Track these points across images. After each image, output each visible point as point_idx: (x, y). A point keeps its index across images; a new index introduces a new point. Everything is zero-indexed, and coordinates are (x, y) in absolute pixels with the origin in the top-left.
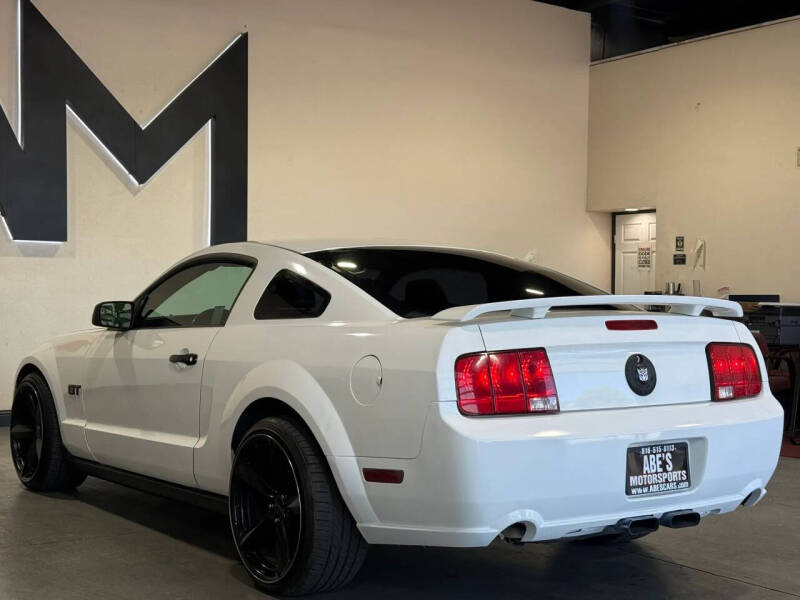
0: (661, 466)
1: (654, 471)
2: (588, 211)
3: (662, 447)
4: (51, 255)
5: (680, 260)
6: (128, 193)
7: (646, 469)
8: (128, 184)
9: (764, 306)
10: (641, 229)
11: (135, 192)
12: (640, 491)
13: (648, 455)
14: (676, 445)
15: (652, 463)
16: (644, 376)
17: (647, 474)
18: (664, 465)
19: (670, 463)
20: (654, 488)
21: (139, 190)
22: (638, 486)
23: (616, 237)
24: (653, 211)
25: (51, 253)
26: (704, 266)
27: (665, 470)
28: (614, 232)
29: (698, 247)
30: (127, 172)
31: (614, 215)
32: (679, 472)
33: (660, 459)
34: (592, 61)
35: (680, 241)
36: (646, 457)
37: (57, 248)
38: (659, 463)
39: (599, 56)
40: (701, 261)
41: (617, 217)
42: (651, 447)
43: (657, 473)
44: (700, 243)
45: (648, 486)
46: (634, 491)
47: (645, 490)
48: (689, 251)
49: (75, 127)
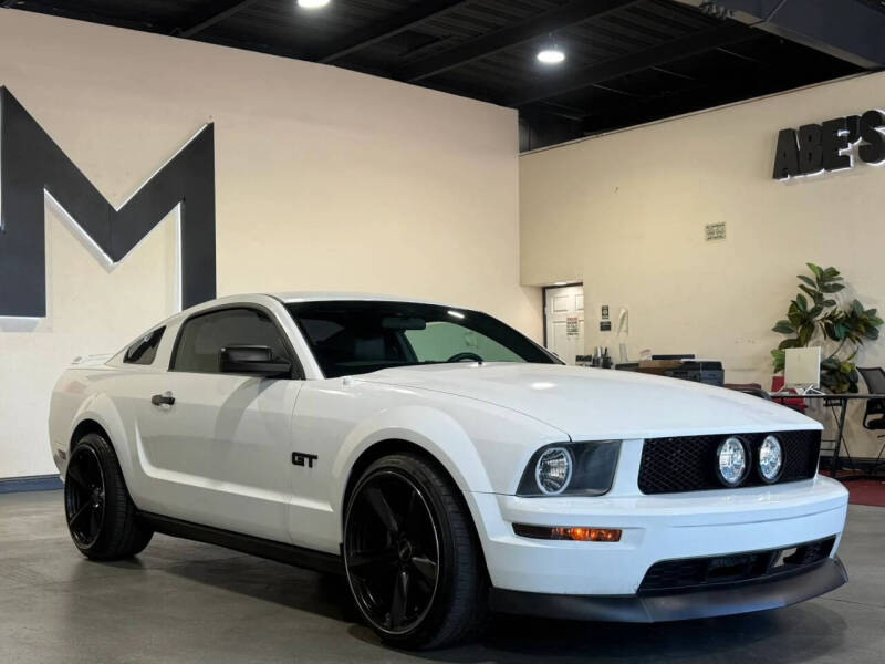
2: (522, 285)
4: (30, 330)
5: (606, 327)
6: (102, 270)
8: (103, 263)
9: (686, 362)
10: (569, 301)
11: (109, 270)
21: (113, 268)
23: (547, 309)
24: (581, 284)
25: (30, 329)
26: (627, 331)
28: (544, 305)
29: (621, 316)
30: (101, 251)
31: (544, 289)
34: (521, 151)
35: (605, 310)
37: (36, 323)
39: (525, 148)
40: (624, 327)
41: (548, 291)
44: (623, 311)
48: (612, 318)
49: (52, 210)
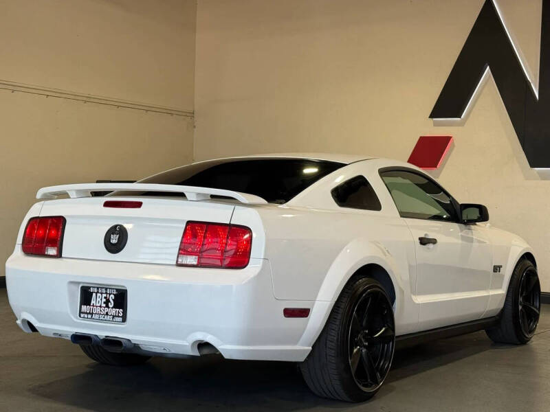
0: (104, 303)
1: (99, 305)
3: (106, 289)
7: (93, 302)
12: (86, 316)
13: (96, 293)
14: (117, 290)
15: (98, 299)
16: (114, 239)
17: (93, 306)
18: (107, 302)
19: (112, 302)
20: (96, 317)
22: (86, 313)
27: (107, 306)
32: (117, 310)
33: (105, 298)
36: (94, 294)
38: (104, 300)
42: (98, 288)
43: (100, 307)
45: (92, 314)
46: (82, 315)
47: (90, 316)
